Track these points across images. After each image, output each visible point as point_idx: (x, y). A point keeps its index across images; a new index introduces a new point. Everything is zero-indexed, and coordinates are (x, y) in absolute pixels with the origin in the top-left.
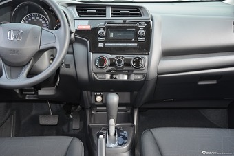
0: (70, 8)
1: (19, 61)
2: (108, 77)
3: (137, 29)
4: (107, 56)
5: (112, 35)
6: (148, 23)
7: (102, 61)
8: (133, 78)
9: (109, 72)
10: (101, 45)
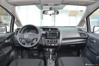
0: (41, 29)
1: (29, 41)
2: (50, 45)
3: (56, 33)
4: (49, 40)
5: (50, 35)
6: (59, 32)
7: (48, 41)
8: (56, 45)
9: (50, 43)
10: (48, 37)
